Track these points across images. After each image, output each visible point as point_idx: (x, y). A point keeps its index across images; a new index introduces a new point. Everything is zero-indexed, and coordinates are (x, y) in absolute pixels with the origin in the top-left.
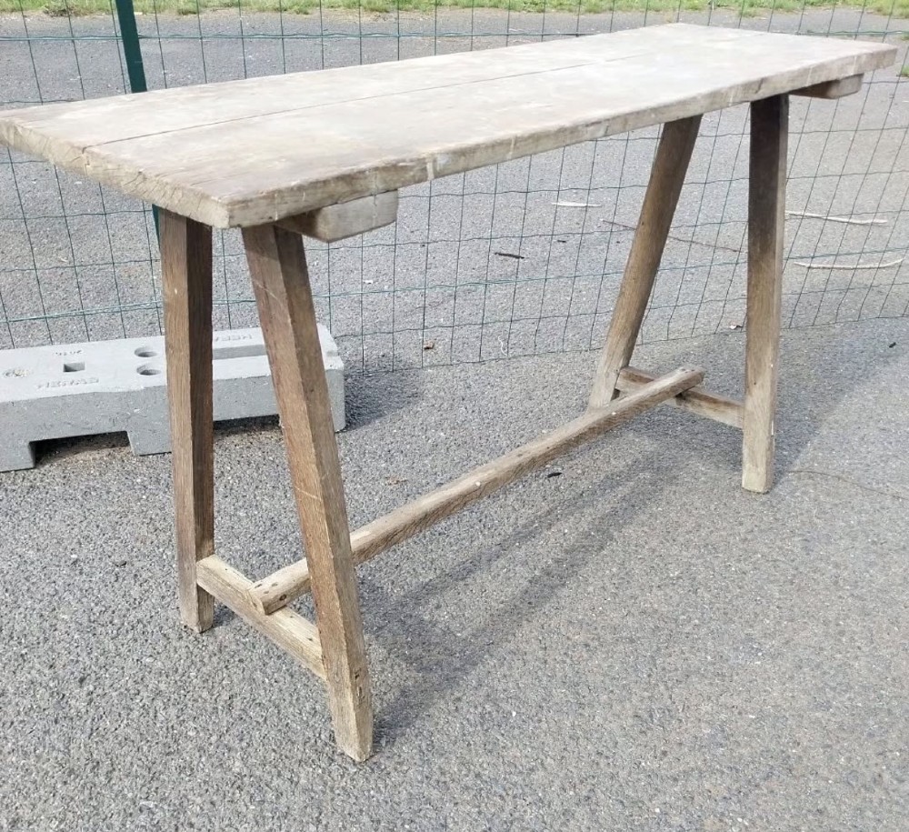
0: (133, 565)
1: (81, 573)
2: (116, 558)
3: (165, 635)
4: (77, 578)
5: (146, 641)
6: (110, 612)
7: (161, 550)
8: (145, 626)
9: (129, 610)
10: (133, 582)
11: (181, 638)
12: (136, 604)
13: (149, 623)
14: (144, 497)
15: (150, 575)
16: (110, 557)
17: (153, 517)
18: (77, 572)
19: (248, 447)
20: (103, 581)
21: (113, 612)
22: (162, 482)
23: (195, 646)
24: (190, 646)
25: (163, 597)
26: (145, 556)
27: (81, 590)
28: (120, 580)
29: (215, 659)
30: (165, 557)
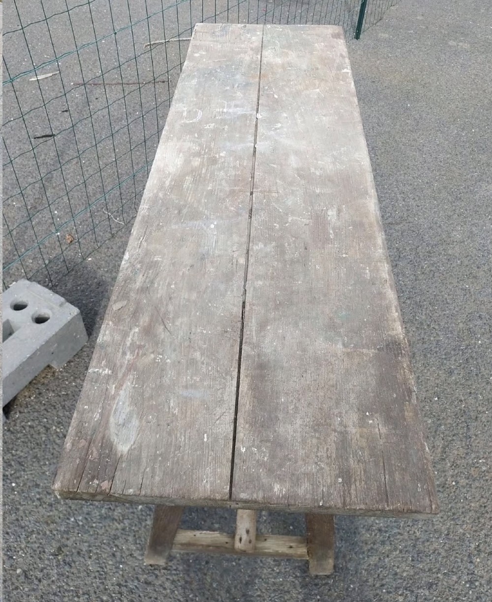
0: (67, 546)
1: (40, 581)
2: (51, 549)
3: (146, 583)
4: (41, 587)
5: (139, 596)
6: (93, 595)
7: (72, 519)
8: (126, 586)
9: (103, 583)
10: (82, 560)
11: (157, 576)
12: (102, 576)
13: (126, 582)
14: (14, 485)
15: (86, 544)
16: (44, 552)
17: (38, 496)
18: (36, 582)
19: (40, 394)
20: (63, 575)
21: (95, 592)
22: (13, 463)
23: (171, 574)
24: (168, 577)
25: (114, 555)
26: (67, 532)
27: (55, 594)
28: (73, 565)
29: (192, 575)
30: (81, 523)
